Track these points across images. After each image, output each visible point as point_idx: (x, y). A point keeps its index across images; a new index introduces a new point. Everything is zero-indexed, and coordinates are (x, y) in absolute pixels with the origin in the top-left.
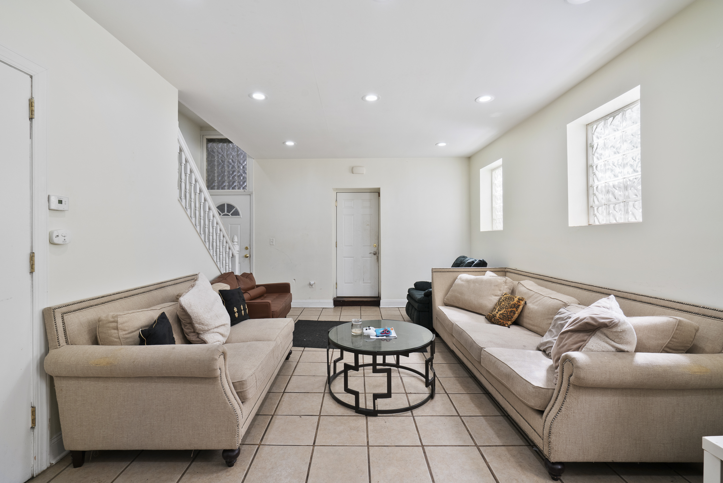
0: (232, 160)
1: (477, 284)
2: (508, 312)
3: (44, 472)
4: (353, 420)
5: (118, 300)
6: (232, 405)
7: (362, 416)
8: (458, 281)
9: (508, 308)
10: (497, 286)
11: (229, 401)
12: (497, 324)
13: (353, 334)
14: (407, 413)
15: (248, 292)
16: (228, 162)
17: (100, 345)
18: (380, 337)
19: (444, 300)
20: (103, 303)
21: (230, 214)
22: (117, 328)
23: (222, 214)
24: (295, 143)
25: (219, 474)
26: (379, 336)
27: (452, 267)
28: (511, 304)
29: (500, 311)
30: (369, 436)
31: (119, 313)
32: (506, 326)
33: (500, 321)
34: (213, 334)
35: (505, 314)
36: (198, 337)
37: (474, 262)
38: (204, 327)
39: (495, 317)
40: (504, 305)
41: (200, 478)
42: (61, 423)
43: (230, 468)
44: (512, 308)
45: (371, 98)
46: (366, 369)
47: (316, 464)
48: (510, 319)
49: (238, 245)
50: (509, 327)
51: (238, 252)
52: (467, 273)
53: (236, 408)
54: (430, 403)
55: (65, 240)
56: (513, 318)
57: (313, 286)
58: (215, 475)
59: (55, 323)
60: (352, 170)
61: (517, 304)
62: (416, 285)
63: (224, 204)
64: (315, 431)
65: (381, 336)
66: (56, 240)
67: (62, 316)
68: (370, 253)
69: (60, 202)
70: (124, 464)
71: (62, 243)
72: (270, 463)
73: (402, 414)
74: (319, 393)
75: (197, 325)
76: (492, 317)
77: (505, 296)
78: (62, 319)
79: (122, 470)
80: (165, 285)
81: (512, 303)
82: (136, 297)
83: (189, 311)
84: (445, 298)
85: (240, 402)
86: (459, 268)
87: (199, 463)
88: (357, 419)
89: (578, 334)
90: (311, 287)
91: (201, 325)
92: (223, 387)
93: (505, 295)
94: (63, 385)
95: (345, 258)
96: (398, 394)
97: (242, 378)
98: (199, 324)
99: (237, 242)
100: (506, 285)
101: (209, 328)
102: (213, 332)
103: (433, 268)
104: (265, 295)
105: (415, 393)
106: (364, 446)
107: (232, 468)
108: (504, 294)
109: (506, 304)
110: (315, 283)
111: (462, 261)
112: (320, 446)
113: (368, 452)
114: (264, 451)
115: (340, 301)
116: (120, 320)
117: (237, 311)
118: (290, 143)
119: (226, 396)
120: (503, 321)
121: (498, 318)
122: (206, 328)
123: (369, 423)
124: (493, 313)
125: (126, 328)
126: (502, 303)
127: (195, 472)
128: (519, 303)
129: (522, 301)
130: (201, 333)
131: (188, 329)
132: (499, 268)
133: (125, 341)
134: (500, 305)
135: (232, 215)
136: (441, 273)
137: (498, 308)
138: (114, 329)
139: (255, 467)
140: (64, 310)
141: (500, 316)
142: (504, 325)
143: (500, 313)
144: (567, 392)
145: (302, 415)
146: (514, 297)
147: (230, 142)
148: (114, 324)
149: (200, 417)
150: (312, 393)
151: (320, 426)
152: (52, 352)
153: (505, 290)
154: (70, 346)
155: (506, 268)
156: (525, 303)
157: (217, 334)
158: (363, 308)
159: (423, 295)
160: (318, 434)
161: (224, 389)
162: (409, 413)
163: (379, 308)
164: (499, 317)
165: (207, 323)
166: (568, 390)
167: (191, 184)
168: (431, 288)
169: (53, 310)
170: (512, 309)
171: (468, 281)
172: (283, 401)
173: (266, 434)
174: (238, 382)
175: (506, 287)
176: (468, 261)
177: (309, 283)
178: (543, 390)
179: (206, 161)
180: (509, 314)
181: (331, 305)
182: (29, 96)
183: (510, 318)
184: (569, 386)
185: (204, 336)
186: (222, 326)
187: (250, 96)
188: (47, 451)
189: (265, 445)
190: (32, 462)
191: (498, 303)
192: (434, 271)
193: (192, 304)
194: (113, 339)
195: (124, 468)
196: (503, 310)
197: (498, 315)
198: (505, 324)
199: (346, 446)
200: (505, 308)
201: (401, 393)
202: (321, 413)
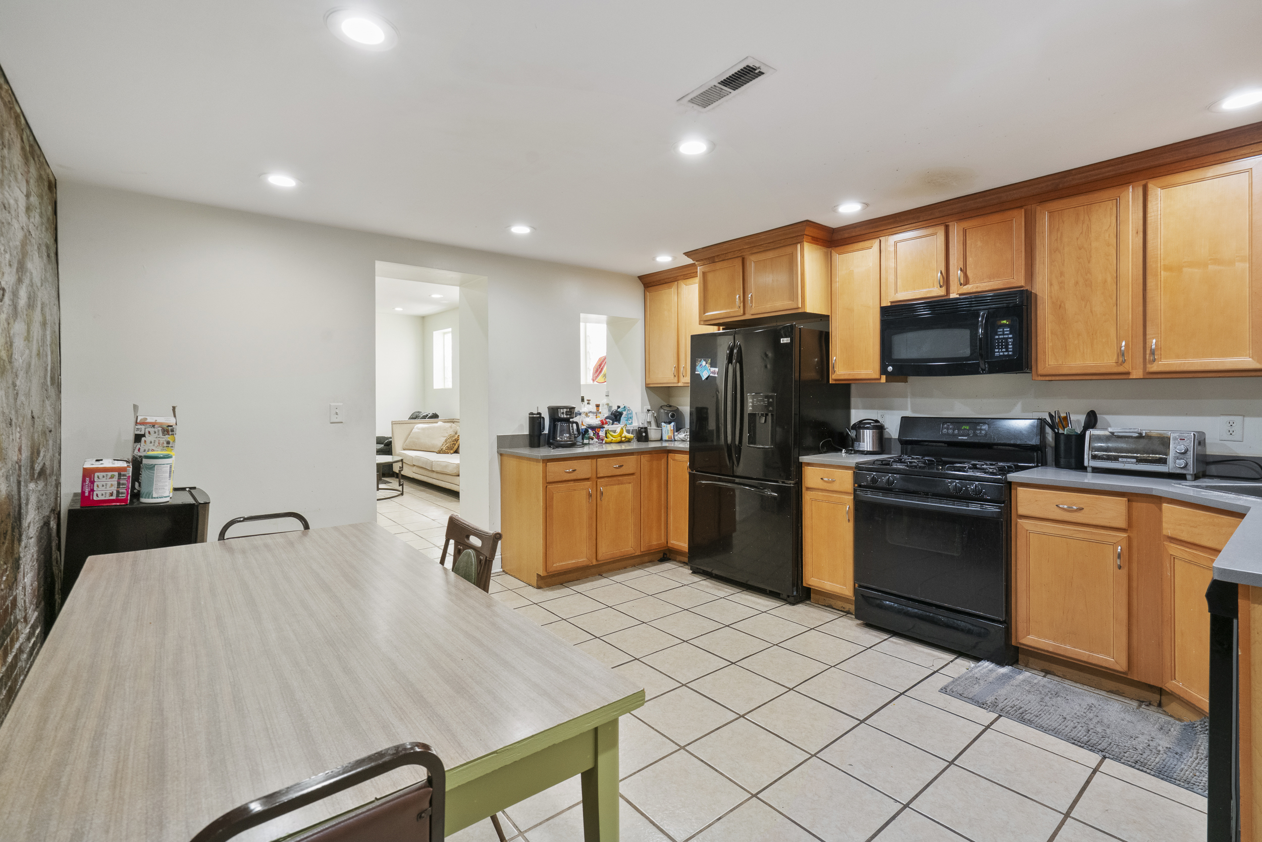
1: (430, 431)
8: (414, 431)
10: (444, 430)
12: (445, 454)
19: (403, 446)
27: (409, 420)
28: (453, 440)
35: (447, 447)
37: (428, 415)
50: (452, 454)
61: (457, 439)
76: (441, 450)
77: (449, 436)
84: (404, 443)
86: (414, 420)
109: (450, 440)
111: (417, 415)
124: (440, 447)
132: (447, 418)
136: (400, 425)
137: (445, 445)
141: (444, 449)
142: (448, 453)
146: (454, 436)
153: (451, 432)
155: (452, 418)
168: (391, 439)
170: (453, 443)
171: (423, 429)
175: (451, 430)
176: (423, 415)
183: (451, 450)
191: (445, 441)
200: (449, 444)
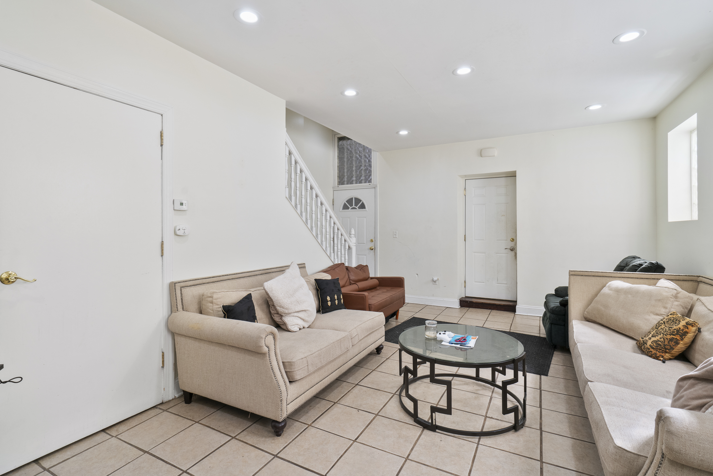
0: (359, 155)
1: (630, 296)
2: (666, 340)
3: (170, 401)
4: (408, 428)
5: (226, 281)
6: (277, 381)
7: (419, 427)
8: (605, 290)
9: (667, 334)
10: (659, 300)
11: (275, 377)
12: (647, 355)
13: (426, 336)
14: (473, 438)
15: (357, 283)
16: (356, 157)
17: (202, 314)
18: (453, 345)
19: (584, 313)
20: (213, 282)
21: (357, 207)
22: (212, 302)
23: (350, 208)
24: (409, 131)
25: (267, 439)
26: (452, 343)
27: (615, 270)
28: (673, 329)
29: (655, 336)
30: (415, 449)
31: (215, 291)
32: (660, 360)
33: (651, 352)
34: (293, 318)
35: (660, 341)
36: (281, 319)
37: (643, 265)
38: (284, 310)
39: (645, 345)
40: (663, 330)
41: (252, 438)
42: (178, 368)
43: (277, 437)
44: (673, 335)
45: (464, 71)
46: (455, 380)
47: (346, 458)
48: (667, 351)
49: (355, 237)
50: (664, 362)
51: (355, 245)
52: (625, 279)
53: (280, 384)
54: (511, 436)
55: (184, 232)
56: (673, 349)
57: (437, 283)
58: (264, 439)
59: (175, 293)
60: (481, 154)
61: (683, 330)
62: (556, 290)
63: (352, 198)
64: (364, 428)
65: (455, 344)
66: (178, 233)
67: (181, 289)
68: (505, 249)
69: (182, 204)
70: (212, 410)
71: (183, 235)
72: (309, 443)
73: (466, 438)
74: (389, 393)
75: (278, 308)
76: (642, 344)
77: (670, 316)
78: (181, 291)
79: (209, 414)
80: (270, 272)
81: (675, 327)
82: (242, 280)
83: (271, 295)
84: (587, 310)
85: (287, 381)
86: (622, 272)
87: (258, 426)
88: (412, 429)
89: (706, 385)
90: (434, 283)
91: (281, 308)
92: (271, 364)
93: (671, 314)
94: (178, 340)
95: (475, 254)
96: (475, 415)
97: (292, 359)
98: (280, 307)
99: (354, 235)
100: (677, 301)
101: (289, 312)
102: (294, 316)
103: (571, 270)
104: (378, 288)
105: (498, 420)
106: (402, 457)
107: (279, 437)
108: (669, 314)
109: (666, 328)
110: (438, 279)
111: (628, 262)
112: (361, 443)
113: (404, 464)
114: (312, 431)
115: (467, 302)
116: (215, 296)
117: (330, 299)
118: (404, 133)
119: (272, 372)
120: (655, 352)
121: (649, 347)
122: (287, 311)
123: (422, 436)
124: (645, 338)
125: (219, 303)
126: (661, 326)
127: (252, 432)
128: (686, 329)
129: (692, 326)
130: (283, 315)
131: (273, 310)
132: (686, 276)
133: (217, 313)
134: (657, 329)
135: (359, 208)
136: (582, 277)
137: (653, 332)
138: (211, 303)
139: (296, 444)
140: (183, 284)
141: (652, 344)
142: (657, 358)
143: (653, 339)
144: (659, 467)
145: (360, 410)
146: (681, 320)
147: (349, 139)
148: (210, 299)
149: (254, 386)
150: (382, 391)
151: (371, 425)
152: (173, 314)
153: (674, 307)
154: (185, 312)
155: (700, 276)
156: (699, 330)
157: (297, 318)
158: (494, 312)
159: (559, 304)
160: (364, 431)
161: (271, 366)
162: (476, 439)
163: (515, 314)
164: (650, 345)
165: (287, 307)
166: (661, 464)
167: (302, 182)
168: (568, 296)
169: (175, 284)
170: (674, 337)
171: (618, 291)
172: (352, 392)
173: (320, 418)
174: (288, 362)
175: (676, 303)
176: (634, 264)
177: (432, 279)
178: (629, 455)
179: (338, 159)
180: (666, 343)
181: (457, 305)
182: (160, 129)
183: (668, 349)
184: (663, 458)
185: (285, 318)
186: (303, 312)
187: (342, 93)
188: (172, 387)
189: (314, 427)
190: (163, 391)
191: (656, 325)
192: (573, 274)
193: (273, 289)
194: (209, 310)
195: (211, 413)
196: (659, 336)
197: (649, 343)
198: (659, 357)
199: (385, 451)
200: (663, 333)
201: (479, 415)
202: (380, 413)
